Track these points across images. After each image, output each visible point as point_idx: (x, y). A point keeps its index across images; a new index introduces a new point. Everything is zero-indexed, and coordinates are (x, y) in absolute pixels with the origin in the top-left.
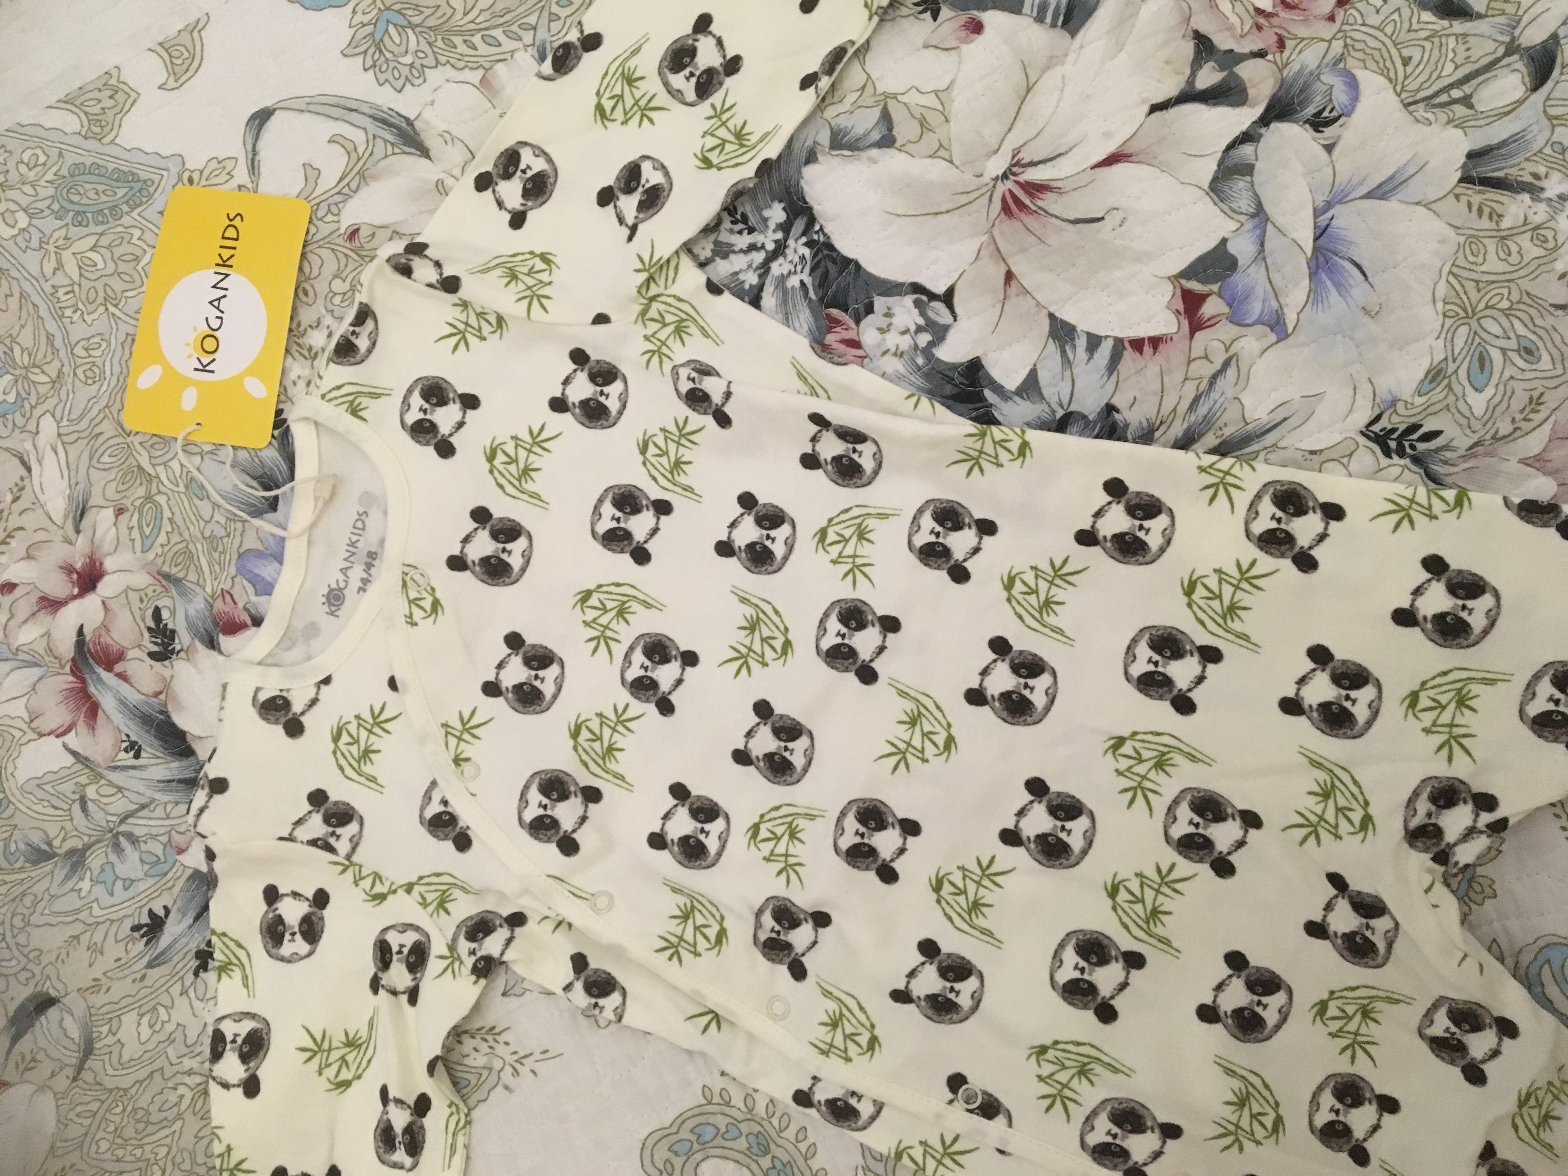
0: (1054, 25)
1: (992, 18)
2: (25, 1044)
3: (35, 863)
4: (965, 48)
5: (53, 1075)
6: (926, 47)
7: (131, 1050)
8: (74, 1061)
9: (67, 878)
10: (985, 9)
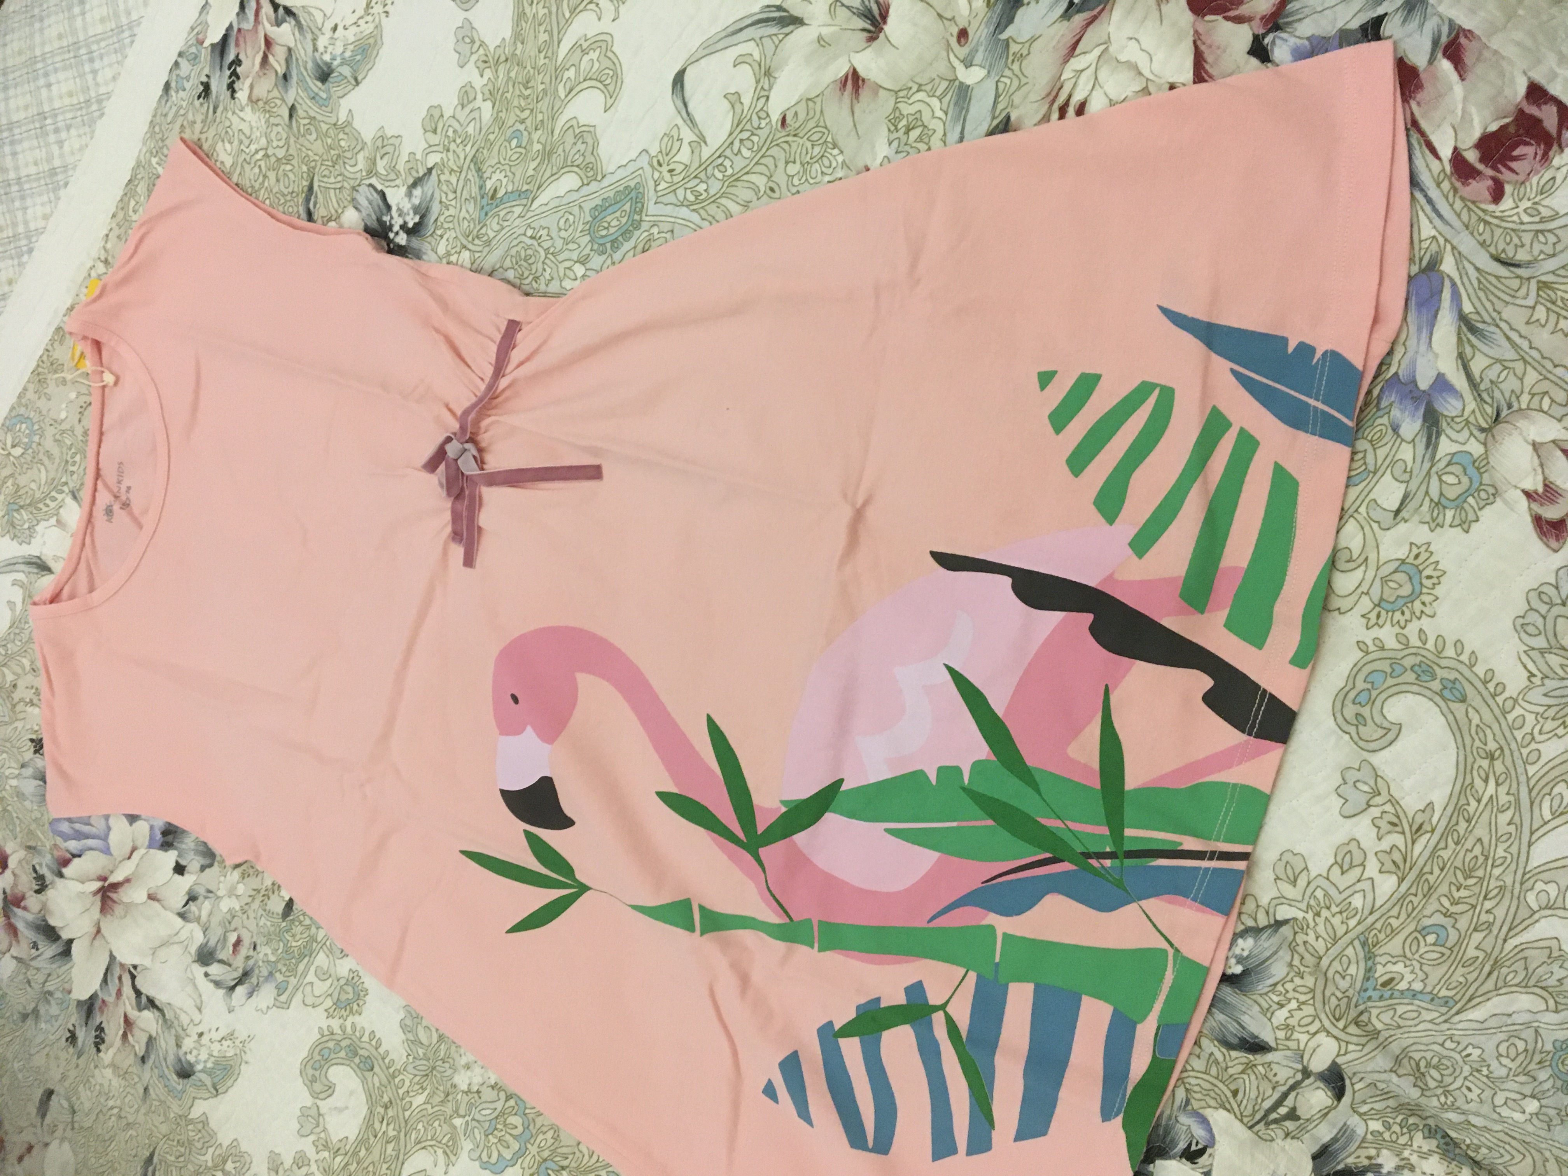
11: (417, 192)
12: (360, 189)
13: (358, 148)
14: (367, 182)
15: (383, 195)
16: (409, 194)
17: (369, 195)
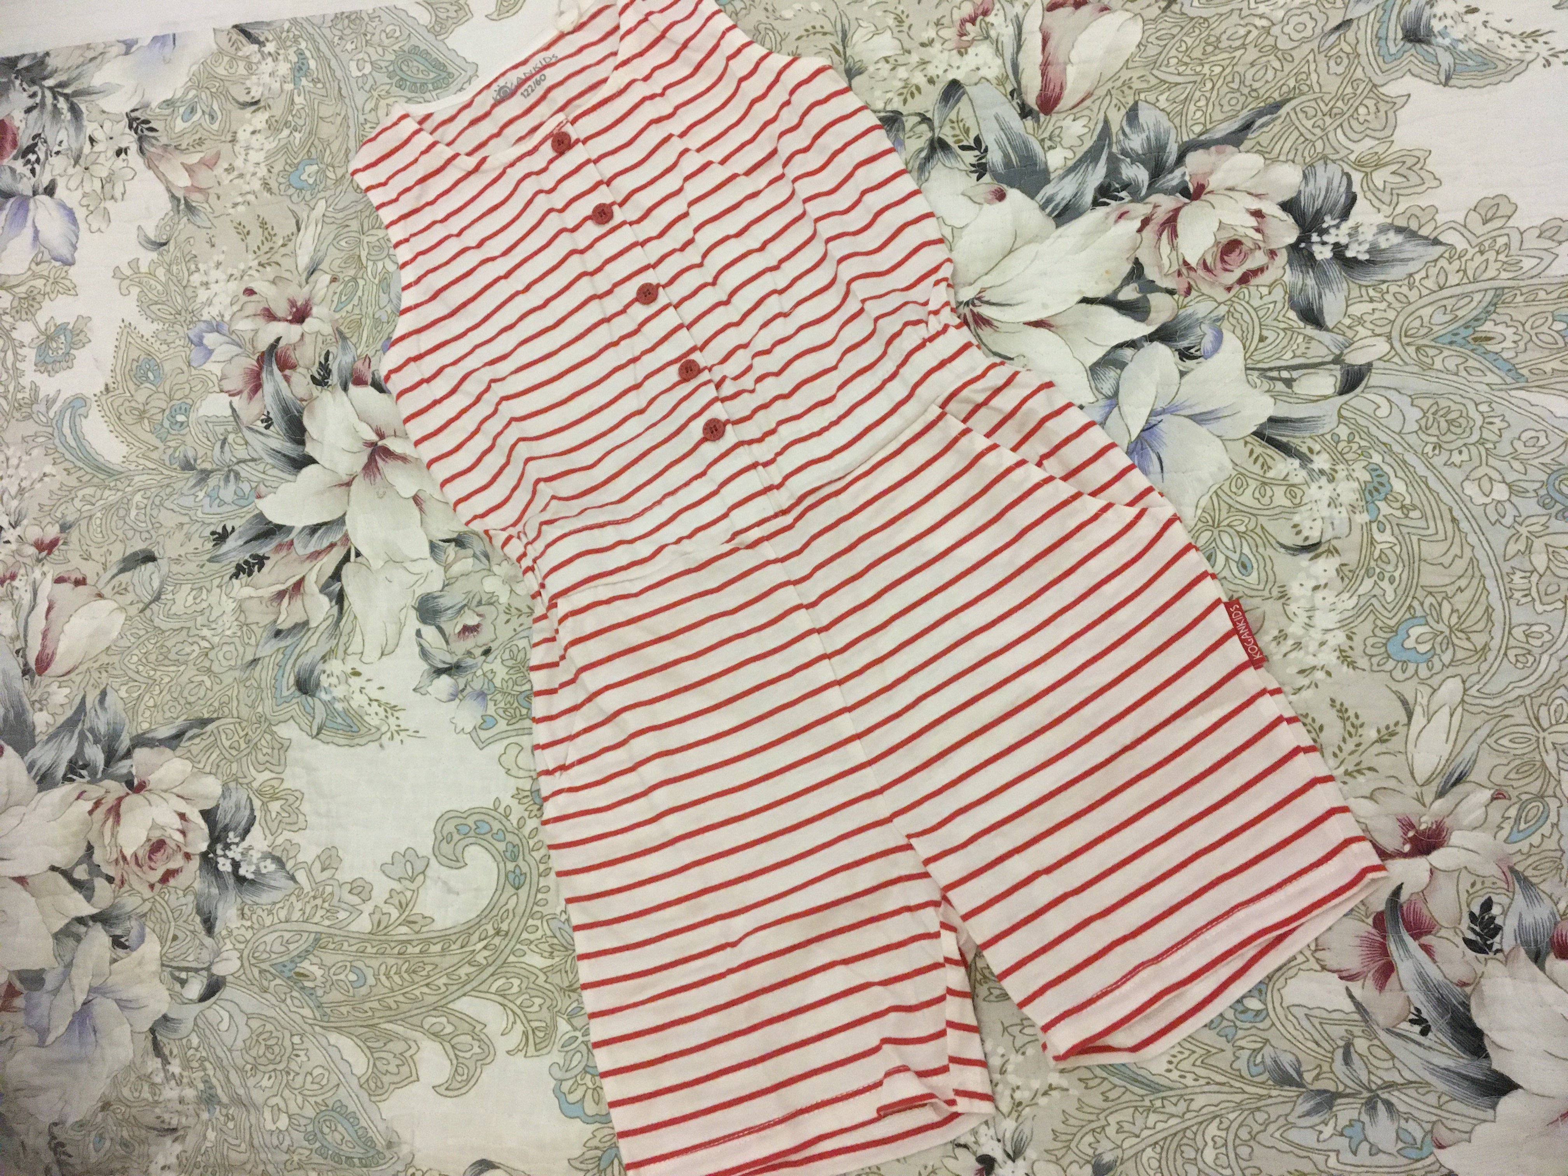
0: (1049, 215)
1: (1014, 195)
2: (125, 577)
3: (183, 469)
4: (986, 206)
5: (132, 603)
6: (963, 194)
7: (178, 608)
8: (146, 601)
9: (194, 486)
10: (1012, 186)
11: (1395, 239)
12: (1331, 165)
13: (1378, 134)
14: (1347, 169)
15: (1352, 200)
16: (1383, 229)
17: (1336, 183)
